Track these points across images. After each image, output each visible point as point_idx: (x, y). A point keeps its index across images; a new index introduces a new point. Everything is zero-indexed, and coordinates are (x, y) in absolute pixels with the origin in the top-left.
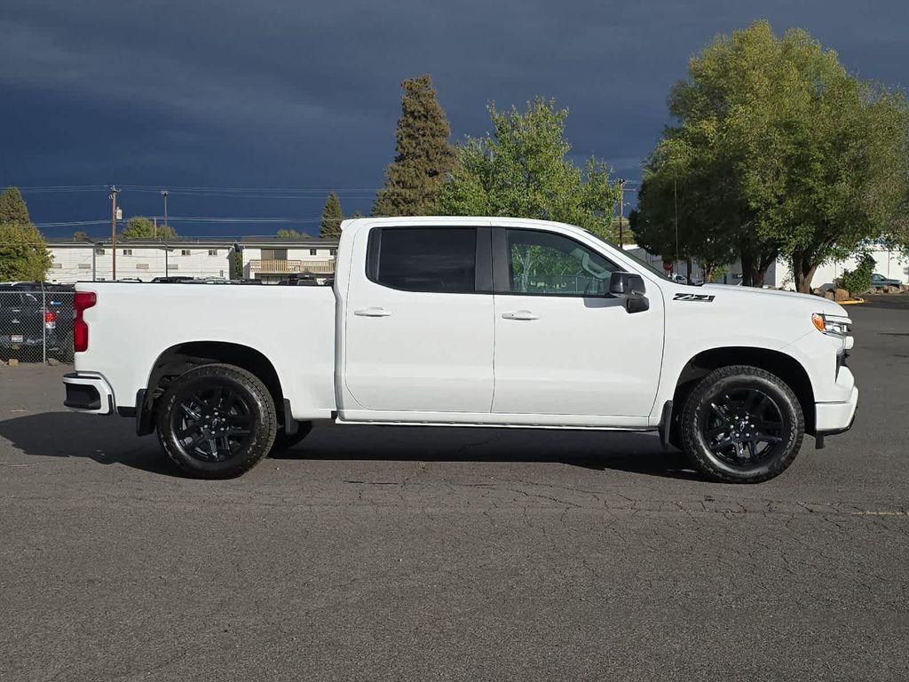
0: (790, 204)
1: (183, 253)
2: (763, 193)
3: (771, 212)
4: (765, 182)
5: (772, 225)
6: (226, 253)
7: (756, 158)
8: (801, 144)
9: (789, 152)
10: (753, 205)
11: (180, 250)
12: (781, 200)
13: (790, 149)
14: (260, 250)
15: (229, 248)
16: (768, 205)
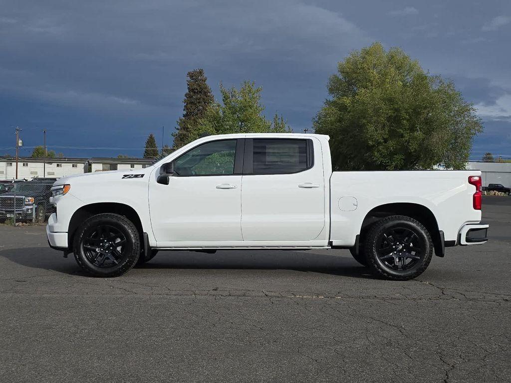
0: (391, 143)
1: (58, 165)
2: (376, 137)
3: (381, 147)
4: (377, 131)
5: (381, 154)
6: (83, 165)
7: (372, 117)
8: (397, 110)
9: (390, 114)
10: (371, 143)
11: (56, 164)
12: (386, 141)
13: (390, 113)
14: (101, 165)
15: (84, 163)
16: (379, 144)
